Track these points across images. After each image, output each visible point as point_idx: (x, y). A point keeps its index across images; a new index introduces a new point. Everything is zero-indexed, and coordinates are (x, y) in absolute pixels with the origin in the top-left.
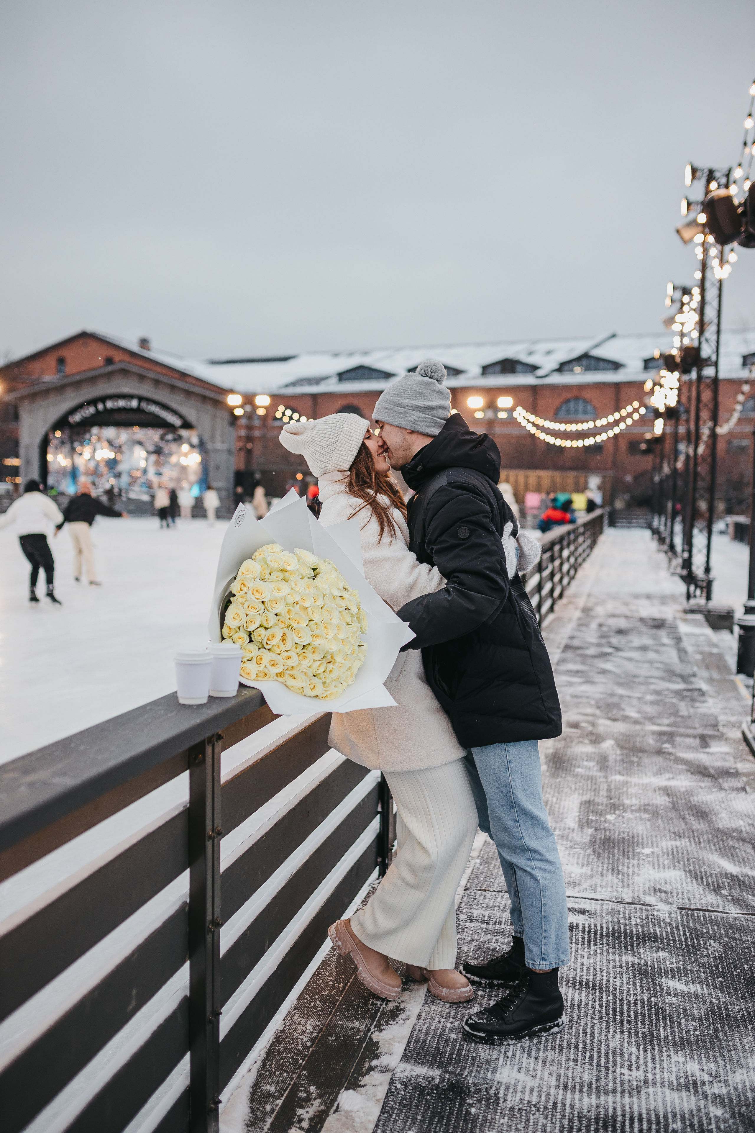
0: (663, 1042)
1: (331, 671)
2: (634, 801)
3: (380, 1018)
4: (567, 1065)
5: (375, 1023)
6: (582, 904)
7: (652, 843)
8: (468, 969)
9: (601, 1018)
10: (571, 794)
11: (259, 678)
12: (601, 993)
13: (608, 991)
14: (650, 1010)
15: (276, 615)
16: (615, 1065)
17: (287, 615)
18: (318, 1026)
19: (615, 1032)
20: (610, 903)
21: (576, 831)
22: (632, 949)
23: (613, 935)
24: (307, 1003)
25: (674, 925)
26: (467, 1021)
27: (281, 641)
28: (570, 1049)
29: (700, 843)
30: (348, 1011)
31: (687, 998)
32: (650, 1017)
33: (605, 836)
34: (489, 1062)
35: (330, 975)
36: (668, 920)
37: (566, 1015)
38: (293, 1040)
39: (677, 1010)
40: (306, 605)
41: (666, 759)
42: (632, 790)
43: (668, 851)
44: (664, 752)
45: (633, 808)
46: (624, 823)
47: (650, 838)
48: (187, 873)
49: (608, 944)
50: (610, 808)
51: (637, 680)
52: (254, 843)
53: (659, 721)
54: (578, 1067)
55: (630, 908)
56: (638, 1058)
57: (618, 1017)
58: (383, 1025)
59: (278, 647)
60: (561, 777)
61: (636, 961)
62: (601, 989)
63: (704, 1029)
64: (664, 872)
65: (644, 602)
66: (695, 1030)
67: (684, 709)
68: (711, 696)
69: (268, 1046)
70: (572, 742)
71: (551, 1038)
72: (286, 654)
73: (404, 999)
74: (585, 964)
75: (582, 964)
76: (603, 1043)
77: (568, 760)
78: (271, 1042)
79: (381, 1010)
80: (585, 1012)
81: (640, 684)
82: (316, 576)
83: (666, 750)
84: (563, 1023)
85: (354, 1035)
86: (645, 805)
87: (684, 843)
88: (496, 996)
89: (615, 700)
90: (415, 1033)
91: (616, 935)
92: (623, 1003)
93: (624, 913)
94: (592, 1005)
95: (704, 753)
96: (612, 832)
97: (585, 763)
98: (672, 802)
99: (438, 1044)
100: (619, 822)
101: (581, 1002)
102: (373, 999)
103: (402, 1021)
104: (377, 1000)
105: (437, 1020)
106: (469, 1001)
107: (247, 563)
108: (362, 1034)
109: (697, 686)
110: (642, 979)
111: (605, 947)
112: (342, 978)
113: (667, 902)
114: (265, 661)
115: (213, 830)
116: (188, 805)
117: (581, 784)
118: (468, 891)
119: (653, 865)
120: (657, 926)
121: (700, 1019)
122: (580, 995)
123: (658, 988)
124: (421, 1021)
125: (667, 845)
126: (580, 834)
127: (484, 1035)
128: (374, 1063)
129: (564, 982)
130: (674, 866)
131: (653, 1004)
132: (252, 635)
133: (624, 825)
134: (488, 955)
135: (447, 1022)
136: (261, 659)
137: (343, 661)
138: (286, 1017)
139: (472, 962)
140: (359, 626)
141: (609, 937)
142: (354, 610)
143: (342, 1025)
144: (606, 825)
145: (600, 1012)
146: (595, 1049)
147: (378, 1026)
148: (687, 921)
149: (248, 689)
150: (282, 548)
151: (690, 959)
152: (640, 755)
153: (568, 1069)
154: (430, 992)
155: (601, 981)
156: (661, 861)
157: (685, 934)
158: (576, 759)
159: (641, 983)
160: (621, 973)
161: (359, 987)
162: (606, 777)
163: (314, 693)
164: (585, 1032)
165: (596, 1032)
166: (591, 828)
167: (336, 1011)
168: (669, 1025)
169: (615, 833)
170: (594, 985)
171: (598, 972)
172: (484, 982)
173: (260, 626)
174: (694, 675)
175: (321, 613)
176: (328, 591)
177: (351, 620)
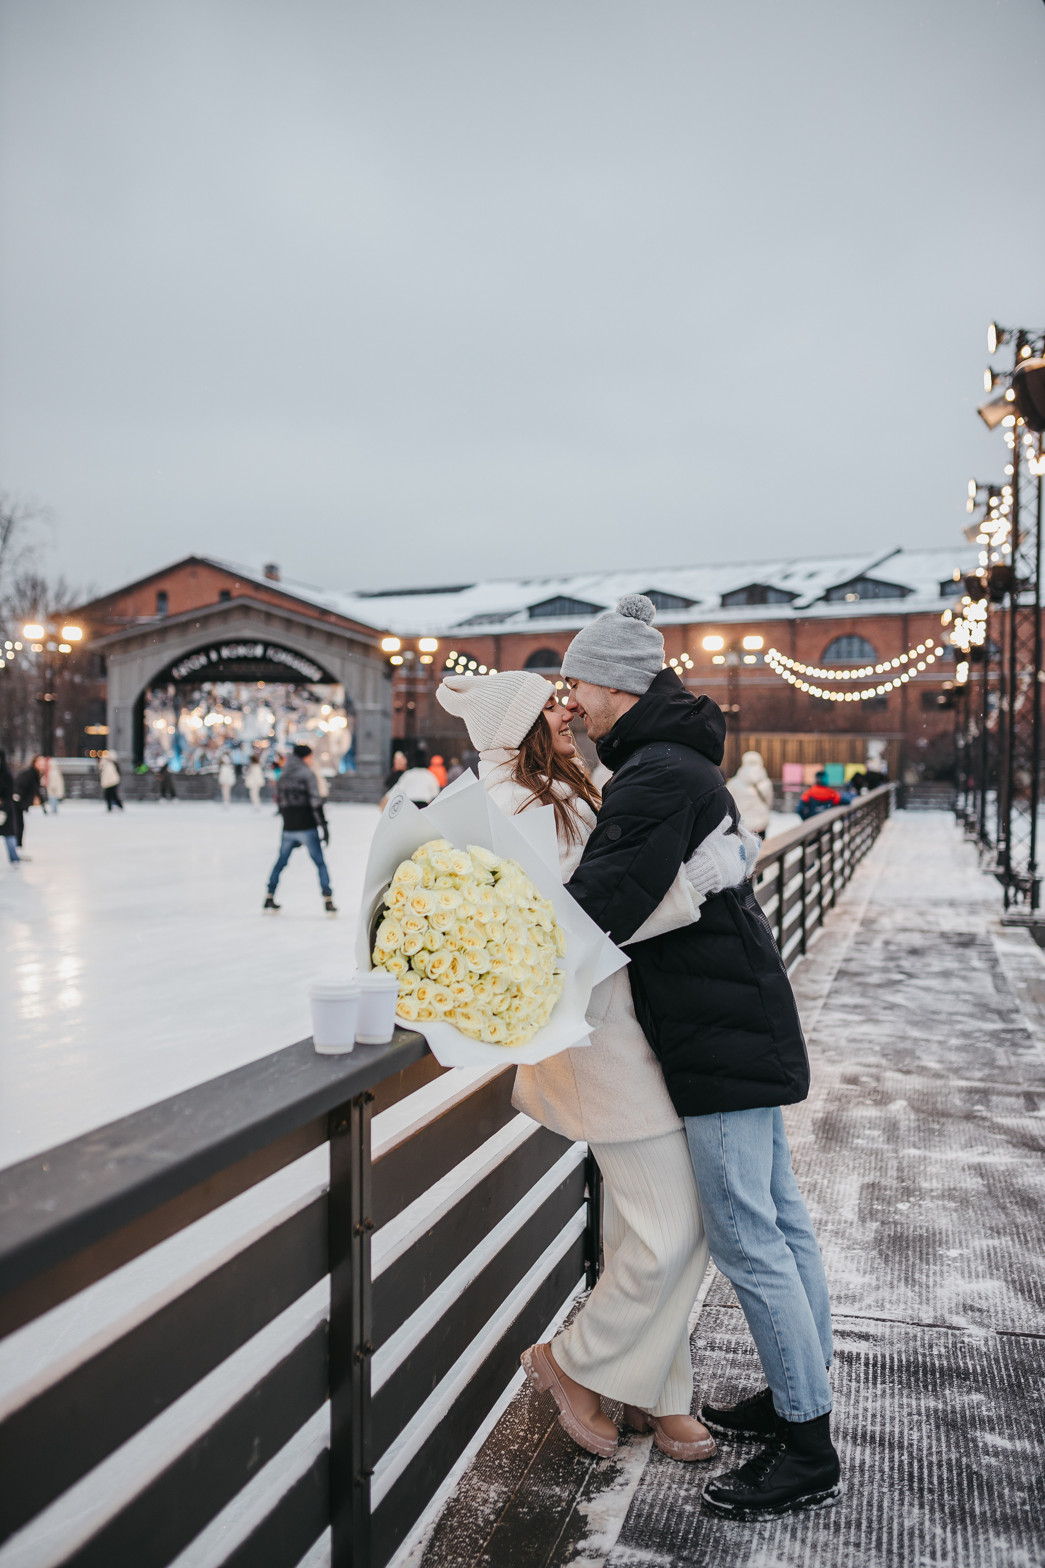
0: (978, 1521)
1: (517, 1008)
2: (935, 1184)
3: (589, 1484)
4: (846, 1551)
5: (582, 1489)
6: (864, 1326)
7: (960, 1242)
8: (709, 1414)
9: (892, 1485)
10: (848, 1174)
11: (422, 1019)
12: (892, 1450)
13: (901, 1447)
14: (959, 1475)
15: (444, 934)
16: (912, 1552)
17: (458, 934)
18: (505, 1493)
19: (911, 1505)
20: (903, 1325)
21: (855, 1225)
22: (934, 1390)
23: (908, 1370)
24: (490, 1461)
25: (992, 1357)
26: (708, 1487)
27: (450, 969)
28: (850, 1528)
29: (1027, 1242)
30: (545, 1472)
31: (1011, 1459)
32: (960, 1484)
33: (895, 1231)
34: (738, 1545)
35: (521, 1423)
36: (984, 1349)
37: (844, 1481)
38: (470, 1511)
39: (997, 1475)
40: (484, 920)
41: (979, 1126)
42: (932, 1170)
43: (982, 1253)
44: (975, 1117)
45: (934, 1194)
46: (921, 1214)
47: (957, 1235)
48: (327, 1280)
49: (900, 1383)
50: (902, 1194)
51: (936, 1017)
52: (416, 1239)
53: (968, 1074)
54: (861, 1555)
55: (930, 1333)
56: (944, 1541)
57: (916, 1485)
58: (593, 1492)
59: (447, 977)
60: (835, 1151)
61: (940, 1406)
62: (891, 1445)
63: (1036, 1502)
64: (977, 1282)
65: (946, 911)
66: (1023, 1503)
67: (1002, 1056)
68: (1040, 1040)
69: (437, 1520)
70: (849, 1102)
71: (823, 1512)
72: (457, 986)
73: (621, 1456)
74: (870, 1410)
75: (866, 1410)
76: (896, 1521)
77: (844, 1128)
78: (440, 1514)
79: (590, 1471)
80: (870, 1477)
81: (942, 1022)
82: (496, 881)
83: (979, 1114)
84: (839, 1493)
85: (553, 1505)
86: (950, 1189)
87: (1005, 1242)
88: (747, 1453)
89: (908, 1045)
90: (637, 1503)
91: (912, 1369)
92: (922, 1465)
93: (923, 1339)
94: (880, 1467)
95: (1030, 1117)
96: (905, 1226)
97: (867, 1132)
98: (988, 1186)
99: (668, 1519)
100: (914, 1213)
101: (864, 1463)
102: (579, 1456)
103: (618, 1488)
104: (585, 1458)
105: (667, 1485)
106: (710, 1460)
107: (405, 866)
108: (564, 1504)
109: (1021, 1026)
110: (948, 1431)
111: (897, 1387)
112: (538, 1427)
113: (981, 1324)
114: (430, 996)
115: (361, 1222)
116: (328, 1190)
117: (862, 1161)
118: (708, 1308)
119: (962, 1273)
120: (968, 1358)
121: (1030, 1489)
122: (863, 1453)
123: (971, 1445)
124: (645, 1487)
125: (981, 1245)
126: (861, 1230)
127: (730, 1507)
128: (581, 1544)
129: (841, 1434)
130: (992, 1274)
131: (964, 1467)
132: (412, 962)
133: (921, 1218)
134: (735, 1397)
135: (680, 1488)
136: (424, 992)
137: (533, 995)
138: (461, 1480)
139: (715, 1406)
140: (554, 947)
141: (902, 1372)
142: (547, 927)
143: (538, 1492)
144: (897, 1217)
145: (891, 1477)
146: (885, 1529)
147: (587, 1494)
148: (1009, 1350)
149: (407, 1033)
150: (451, 845)
151: (1015, 1404)
152: (942, 1120)
153: (847, 1556)
154: (657, 1447)
155: (892, 1433)
156: (973, 1266)
157: (1007, 1369)
158: (855, 1127)
159: (947, 1436)
160: (919, 1423)
161: (560, 1440)
162: (896, 1151)
163: (495, 1038)
164: (870, 1504)
165: (886, 1504)
166: (876, 1221)
167: (529, 1472)
168: (986, 1496)
169: (908, 1228)
170: (882, 1439)
171: (888, 1421)
172: (730, 1433)
173: (423, 949)
174: (1017, 1011)
175: (504, 931)
176: (512, 902)
177: (544, 940)
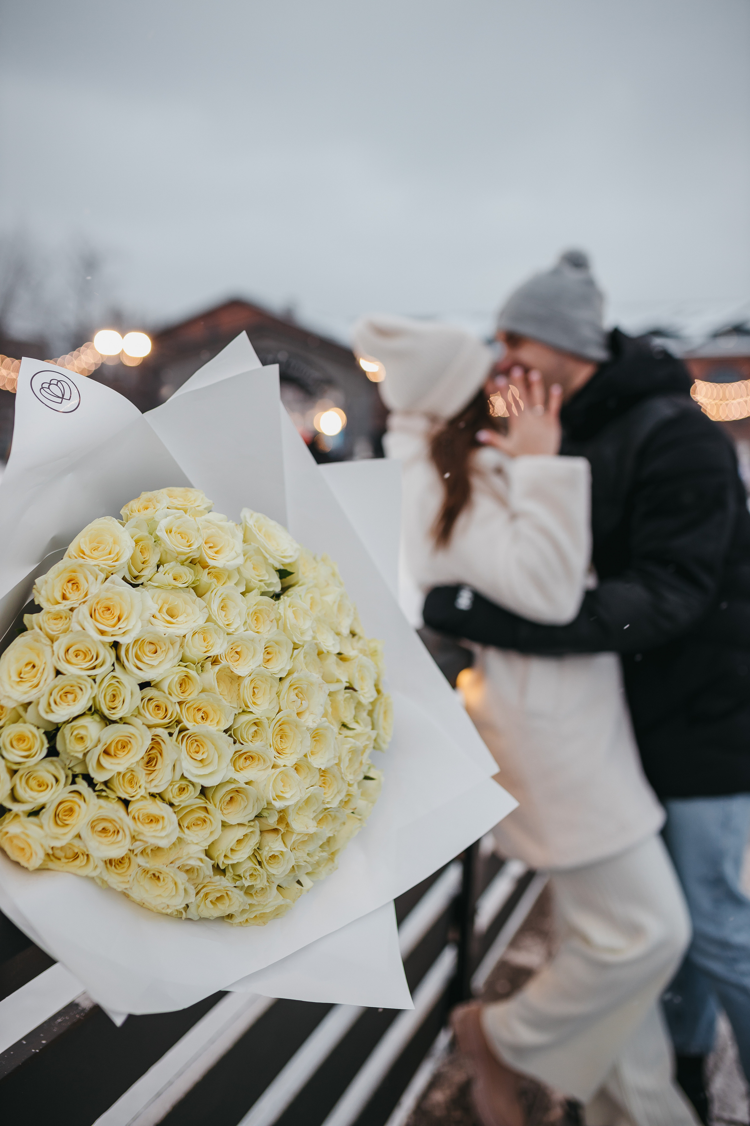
1: (272, 854)
11: (52, 866)
15: (145, 685)
17: (176, 689)
27: (142, 763)
40: (240, 668)
59: (130, 782)
72: (147, 806)
82: (285, 589)
114: (80, 820)
132: (59, 736)
136: (71, 810)
137: (312, 828)
140: (372, 731)
142: (365, 690)
150: (208, 502)
173: (89, 712)
175: (278, 694)
176: (308, 638)
177: (355, 717)
